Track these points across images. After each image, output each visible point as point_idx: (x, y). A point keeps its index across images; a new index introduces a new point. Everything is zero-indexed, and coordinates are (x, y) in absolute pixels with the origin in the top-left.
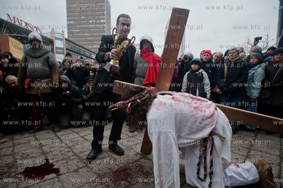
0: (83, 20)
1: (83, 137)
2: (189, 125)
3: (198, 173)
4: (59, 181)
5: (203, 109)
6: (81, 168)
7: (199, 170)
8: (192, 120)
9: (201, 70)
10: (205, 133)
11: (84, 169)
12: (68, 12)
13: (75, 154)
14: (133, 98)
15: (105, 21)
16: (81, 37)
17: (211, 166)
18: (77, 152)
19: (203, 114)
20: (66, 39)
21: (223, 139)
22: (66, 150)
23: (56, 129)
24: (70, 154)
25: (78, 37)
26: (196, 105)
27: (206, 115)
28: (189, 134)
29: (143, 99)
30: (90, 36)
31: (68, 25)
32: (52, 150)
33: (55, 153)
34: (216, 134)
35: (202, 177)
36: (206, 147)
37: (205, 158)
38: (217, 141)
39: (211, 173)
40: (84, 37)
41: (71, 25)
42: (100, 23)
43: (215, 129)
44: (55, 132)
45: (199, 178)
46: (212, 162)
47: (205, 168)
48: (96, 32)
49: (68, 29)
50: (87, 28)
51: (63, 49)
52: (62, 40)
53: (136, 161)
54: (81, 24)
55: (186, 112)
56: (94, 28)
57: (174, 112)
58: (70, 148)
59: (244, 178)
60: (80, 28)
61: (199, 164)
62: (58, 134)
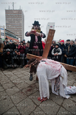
0: (13, 21)
1: (13, 73)
2: (51, 73)
3: (54, 89)
4: (6, 92)
5: (56, 67)
6: (13, 87)
7: (55, 88)
8: (52, 71)
9: (59, 48)
10: (57, 76)
11: (14, 87)
12: (6, 17)
13: (11, 81)
14: (31, 64)
15: (22, 22)
16: (12, 28)
17: (59, 87)
18: (12, 80)
19: (56, 69)
20: (5, 29)
21: (63, 78)
22: (7, 79)
23: (3, 70)
24: (9, 81)
25: (10, 28)
26: (54, 66)
27: (57, 69)
28: (51, 76)
29: (35, 63)
30: (16, 28)
31: (6, 23)
32: (2, 79)
33: (3, 80)
34: (61, 76)
35: (56, 90)
36: (57, 80)
37: (57, 84)
38: (61, 78)
39: (59, 89)
40: (13, 28)
41: (8, 23)
42: (20, 23)
43: (60, 74)
44: (2, 71)
45: (55, 91)
46: (59, 85)
47: (57, 87)
48: (18, 27)
49: (6, 25)
50: (14, 25)
51: (4, 33)
52: (3, 29)
53: (34, 84)
54: (12, 23)
55: (50, 68)
56: (17, 25)
57: (45, 68)
58: (9, 78)
59: (72, 92)
60: (11, 25)
61: (55, 86)
62: (4, 72)
